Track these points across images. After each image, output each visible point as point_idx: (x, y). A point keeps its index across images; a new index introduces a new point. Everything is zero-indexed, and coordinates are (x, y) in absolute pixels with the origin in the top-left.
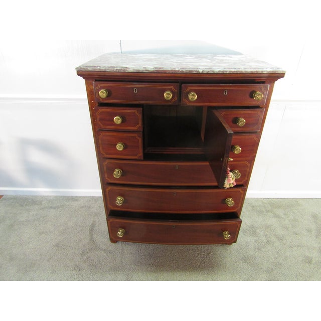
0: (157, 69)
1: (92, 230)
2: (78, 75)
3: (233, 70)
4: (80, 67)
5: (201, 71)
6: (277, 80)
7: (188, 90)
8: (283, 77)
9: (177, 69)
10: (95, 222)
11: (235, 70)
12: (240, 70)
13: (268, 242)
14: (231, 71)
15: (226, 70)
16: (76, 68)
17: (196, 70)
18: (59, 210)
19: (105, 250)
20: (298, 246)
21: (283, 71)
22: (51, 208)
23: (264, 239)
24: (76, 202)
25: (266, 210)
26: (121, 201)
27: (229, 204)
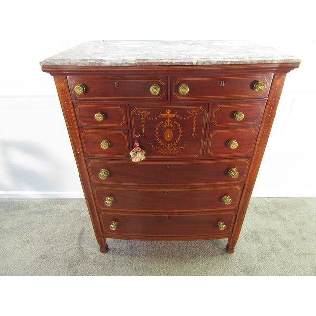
0: (139, 62)
1: (81, 238)
2: (45, 71)
3: (235, 60)
4: (45, 61)
5: (194, 62)
6: (289, 71)
7: (178, 82)
8: (297, 67)
9: (165, 61)
10: (84, 228)
11: (238, 60)
12: (245, 60)
13: (273, 250)
14: (233, 62)
15: (226, 60)
16: (41, 63)
17: (188, 61)
18: (46, 215)
19: (94, 262)
20: (306, 254)
21: (298, 60)
22: (38, 213)
23: (268, 246)
24: (65, 206)
25: (270, 212)
26: (109, 201)
27: (226, 203)
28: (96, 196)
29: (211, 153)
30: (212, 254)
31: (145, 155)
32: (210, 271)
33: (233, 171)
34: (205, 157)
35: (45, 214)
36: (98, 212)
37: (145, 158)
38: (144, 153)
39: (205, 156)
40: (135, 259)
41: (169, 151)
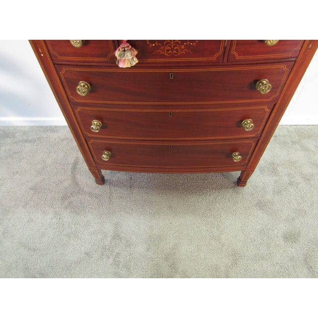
1: (74, 168)
10: (77, 158)
13: (291, 184)
18: (35, 144)
19: (90, 194)
22: (26, 141)
23: (286, 178)
24: (56, 133)
25: (292, 142)
26: (97, 125)
27: (247, 128)
28: (79, 119)
29: (236, 54)
30: (221, 187)
31: (137, 56)
32: (217, 205)
33: (263, 84)
34: (225, 61)
35: (34, 142)
36: (86, 140)
37: (137, 61)
38: (136, 53)
39: (226, 59)
40: (135, 191)
41: (172, 50)
